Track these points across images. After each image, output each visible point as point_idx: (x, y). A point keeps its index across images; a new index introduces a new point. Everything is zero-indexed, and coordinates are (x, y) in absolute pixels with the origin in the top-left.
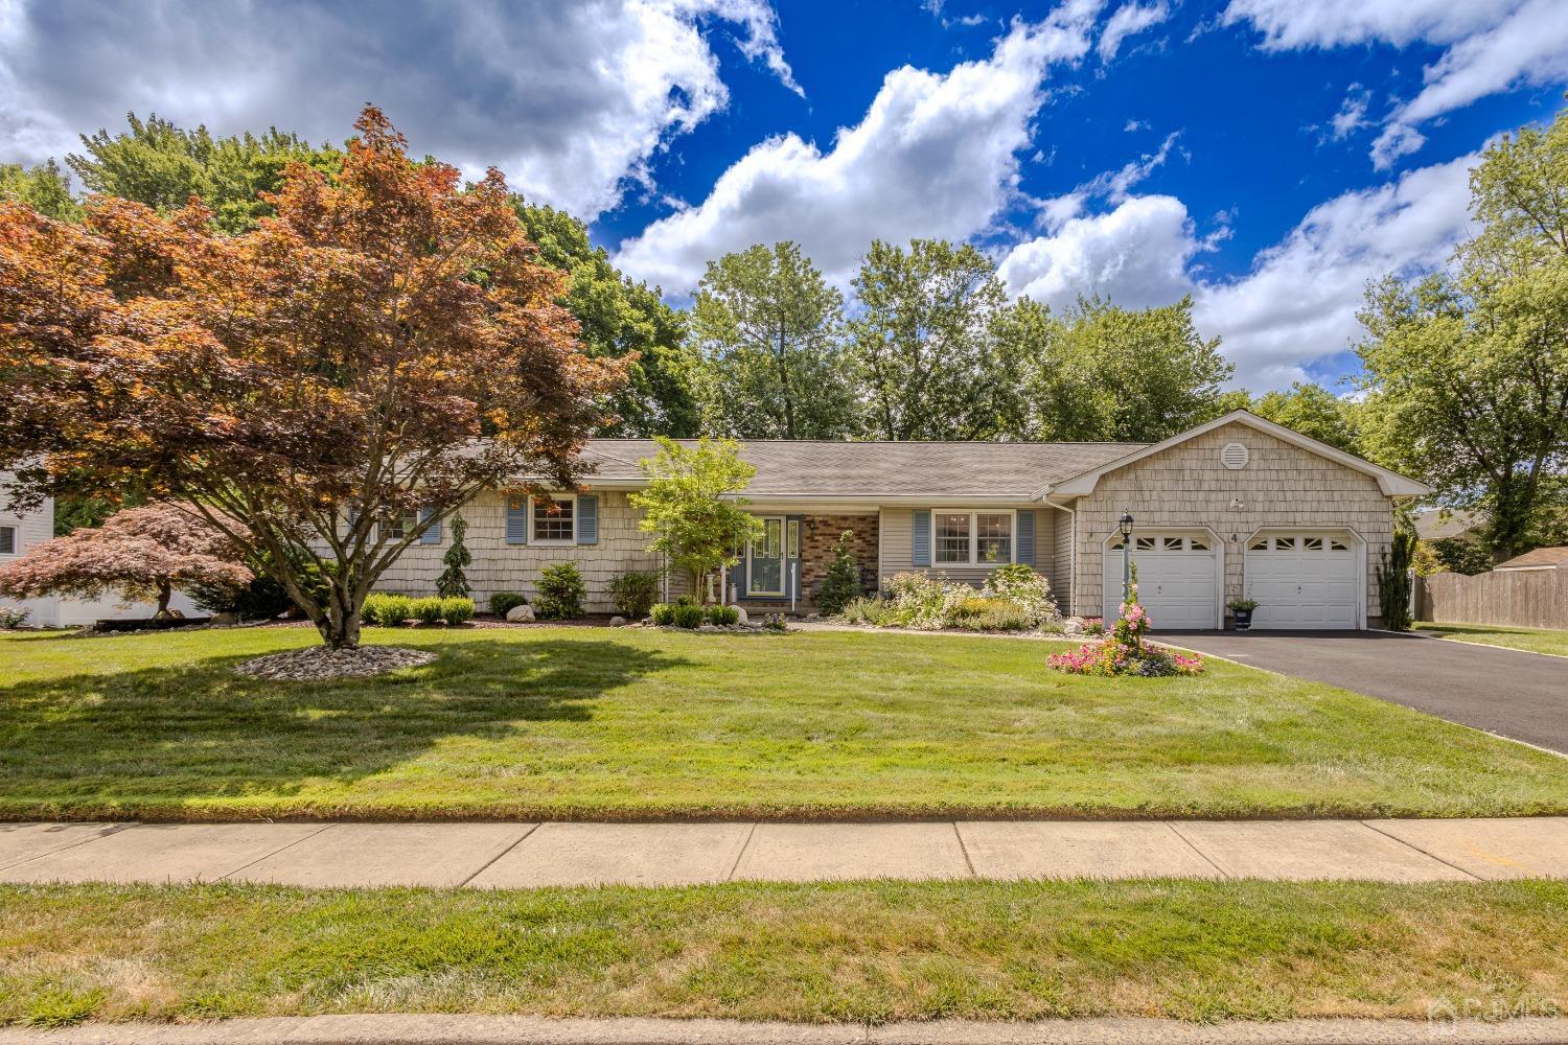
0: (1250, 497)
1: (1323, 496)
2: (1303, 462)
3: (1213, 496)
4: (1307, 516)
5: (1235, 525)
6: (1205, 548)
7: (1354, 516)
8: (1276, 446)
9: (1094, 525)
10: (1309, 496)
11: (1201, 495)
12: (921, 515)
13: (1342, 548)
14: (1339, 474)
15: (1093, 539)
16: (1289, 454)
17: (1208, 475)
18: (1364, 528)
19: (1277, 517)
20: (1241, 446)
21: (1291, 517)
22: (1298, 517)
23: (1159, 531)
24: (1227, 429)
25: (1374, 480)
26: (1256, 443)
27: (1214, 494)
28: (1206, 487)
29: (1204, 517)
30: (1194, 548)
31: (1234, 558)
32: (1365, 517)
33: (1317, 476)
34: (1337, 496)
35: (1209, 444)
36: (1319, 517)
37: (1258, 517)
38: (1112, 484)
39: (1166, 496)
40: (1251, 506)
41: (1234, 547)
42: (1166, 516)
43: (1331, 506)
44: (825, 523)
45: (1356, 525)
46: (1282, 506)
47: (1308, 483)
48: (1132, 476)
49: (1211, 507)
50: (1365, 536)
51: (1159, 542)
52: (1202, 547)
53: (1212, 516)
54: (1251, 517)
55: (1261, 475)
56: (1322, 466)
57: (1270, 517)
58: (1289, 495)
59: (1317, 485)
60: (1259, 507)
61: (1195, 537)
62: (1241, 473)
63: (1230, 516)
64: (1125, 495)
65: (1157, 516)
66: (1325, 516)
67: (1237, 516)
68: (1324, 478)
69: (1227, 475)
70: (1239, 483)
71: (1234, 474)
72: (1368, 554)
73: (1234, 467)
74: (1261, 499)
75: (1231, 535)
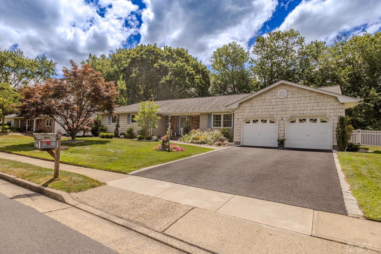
0: (287, 106)
1: (315, 104)
2: (307, 94)
3: (275, 107)
4: (308, 112)
5: (282, 115)
6: (274, 122)
7: (327, 111)
8: (297, 90)
9: (239, 116)
10: (309, 105)
11: (271, 107)
12: (209, 115)
13: (325, 122)
14: (321, 97)
15: (238, 120)
16: (302, 92)
17: (273, 101)
18: (332, 115)
19: (297, 112)
20: (284, 91)
21: (302, 112)
22: (305, 112)
23: (259, 118)
24: (280, 86)
25: (336, 98)
26: (290, 89)
27: (275, 106)
28: (273, 104)
29: (272, 113)
30: (270, 122)
31: (282, 125)
32: (332, 111)
33: (313, 98)
34: (320, 104)
35: (274, 91)
36: (313, 112)
37: (290, 112)
38: (244, 105)
39: (260, 107)
40: (288, 109)
41: (282, 122)
42: (260, 113)
43: (318, 108)
44: (195, 117)
45: (328, 114)
46: (299, 109)
47: (309, 101)
48: (250, 102)
49: (274, 110)
50: (332, 118)
51: (260, 121)
52: (273, 122)
53: (275, 113)
54: (288, 112)
55: (292, 99)
56: (315, 95)
57: (295, 112)
58: (302, 105)
59: (312, 101)
60: (291, 109)
61: (271, 119)
62: (284, 99)
63: (281, 113)
64: (248, 108)
65: (257, 113)
66: (315, 111)
67: (283, 113)
68: (315, 99)
69: (280, 100)
70: (284, 102)
71: (282, 100)
72: (333, 123)
73: (282, 97)
74: (291, 107)
75: (281, 118)
